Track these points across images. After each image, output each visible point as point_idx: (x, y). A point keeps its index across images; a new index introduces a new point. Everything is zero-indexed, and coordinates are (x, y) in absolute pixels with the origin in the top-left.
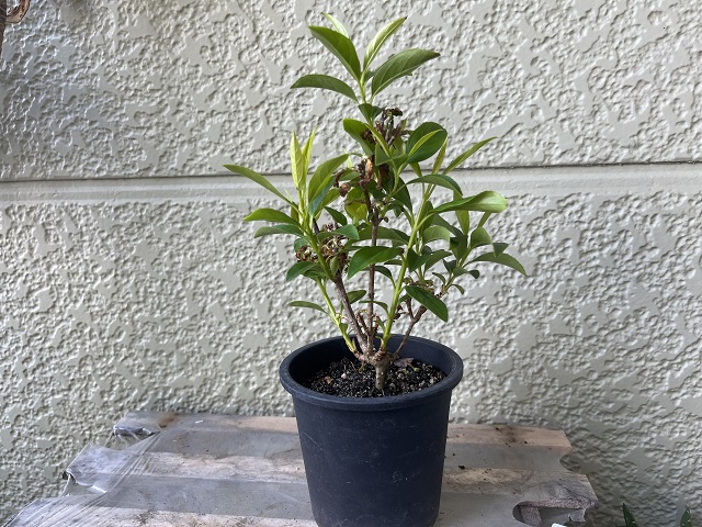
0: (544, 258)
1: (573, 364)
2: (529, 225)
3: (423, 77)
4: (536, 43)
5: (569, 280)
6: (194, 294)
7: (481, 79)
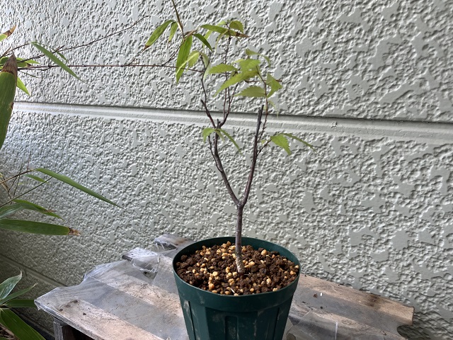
0: (420, 187)
1: (434, 266)
2: (410, 163)
3: (344, 57)
4: (428, 35)
5: (437, 206)
6: (202, 178)
7: (385, 58)
